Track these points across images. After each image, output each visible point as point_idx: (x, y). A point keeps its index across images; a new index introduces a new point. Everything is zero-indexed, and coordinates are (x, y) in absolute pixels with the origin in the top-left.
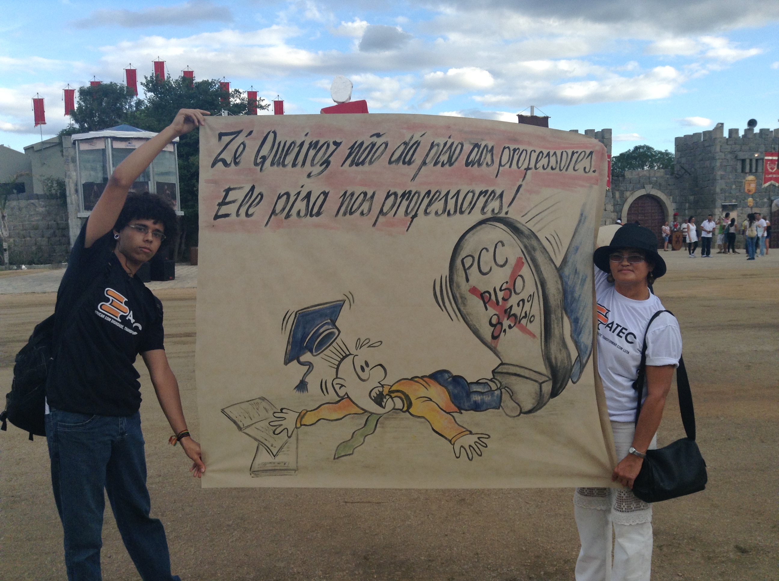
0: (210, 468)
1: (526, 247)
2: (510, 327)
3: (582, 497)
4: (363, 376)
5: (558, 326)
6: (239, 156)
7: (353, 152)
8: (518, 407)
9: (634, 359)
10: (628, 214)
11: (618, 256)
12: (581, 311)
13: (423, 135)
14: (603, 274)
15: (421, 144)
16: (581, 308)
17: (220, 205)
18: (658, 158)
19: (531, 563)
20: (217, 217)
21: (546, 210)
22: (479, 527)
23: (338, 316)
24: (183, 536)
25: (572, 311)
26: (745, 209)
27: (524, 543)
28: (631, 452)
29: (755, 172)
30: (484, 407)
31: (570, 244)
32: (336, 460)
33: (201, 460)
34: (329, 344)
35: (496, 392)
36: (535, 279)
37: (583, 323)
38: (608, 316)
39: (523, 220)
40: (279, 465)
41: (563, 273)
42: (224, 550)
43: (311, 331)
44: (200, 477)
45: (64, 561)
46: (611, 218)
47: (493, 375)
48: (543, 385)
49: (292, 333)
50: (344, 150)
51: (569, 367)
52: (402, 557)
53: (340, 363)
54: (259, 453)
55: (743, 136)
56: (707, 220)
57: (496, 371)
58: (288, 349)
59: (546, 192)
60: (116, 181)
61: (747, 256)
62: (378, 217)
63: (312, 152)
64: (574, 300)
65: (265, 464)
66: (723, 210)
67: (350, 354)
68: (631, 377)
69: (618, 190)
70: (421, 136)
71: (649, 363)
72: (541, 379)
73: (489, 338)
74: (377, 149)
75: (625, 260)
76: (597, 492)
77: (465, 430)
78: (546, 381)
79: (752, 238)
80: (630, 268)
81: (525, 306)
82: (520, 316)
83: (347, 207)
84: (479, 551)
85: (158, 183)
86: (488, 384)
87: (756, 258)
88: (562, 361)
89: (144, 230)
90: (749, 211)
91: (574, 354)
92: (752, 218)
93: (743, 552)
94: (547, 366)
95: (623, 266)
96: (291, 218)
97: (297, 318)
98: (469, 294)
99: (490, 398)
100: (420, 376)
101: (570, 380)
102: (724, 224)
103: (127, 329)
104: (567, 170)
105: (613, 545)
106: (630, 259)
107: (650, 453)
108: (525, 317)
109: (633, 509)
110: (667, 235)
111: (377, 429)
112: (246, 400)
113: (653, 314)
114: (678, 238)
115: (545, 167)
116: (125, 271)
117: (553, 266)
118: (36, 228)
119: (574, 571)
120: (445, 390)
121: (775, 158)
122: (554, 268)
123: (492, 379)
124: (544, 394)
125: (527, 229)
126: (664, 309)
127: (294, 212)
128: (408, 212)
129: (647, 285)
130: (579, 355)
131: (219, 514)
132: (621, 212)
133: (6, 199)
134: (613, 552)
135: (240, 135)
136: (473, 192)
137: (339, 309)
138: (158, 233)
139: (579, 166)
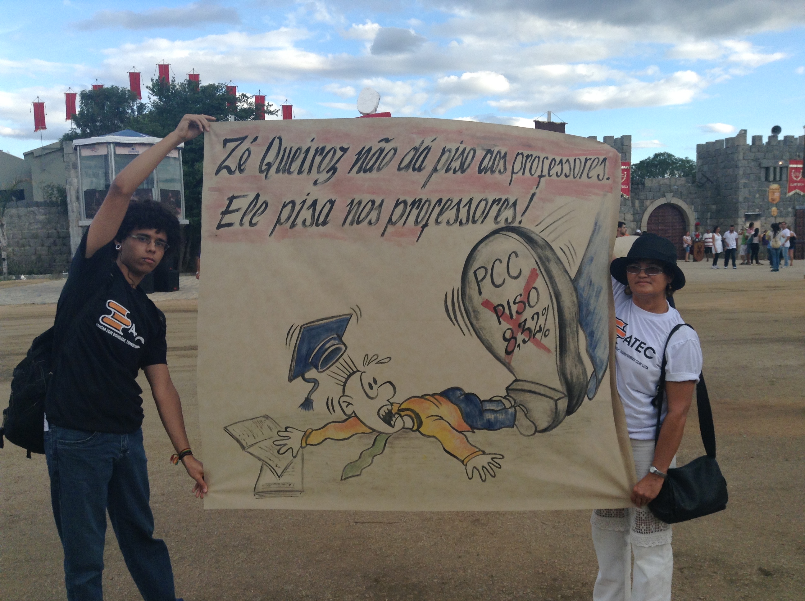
0: (212, 489)
1: (540, 258)
2: (524, 342)
3: (599, 518)
4: (371, 393)
5: (573, 340)
6: (244, 162)
7: (361, 158)
8: (533, 425)
9: (652, 374)
10: (648, 224)
11: (634, 267)
12: (596, 325)
13: (434, 140)
14: (620, 286)
15: (432, 150)
16: (597, 322)
17: (224, 213)
18: (679, 166)
19: (547, 585)
20: (220, 226)
21: (560, 219)
22: (494, 549)
23: (345, 331)
24: (188, 558)
25: (587, 325)
26: (768, 219)
27: (541, 565)
28: (652, 471)
29: (779, 181)
30: (498, 426)
31: (585, 255)
32: (343, 481)
33: (204, 480)
34: (335, 360)
35: (509, 409)
36: (550, 292)
37: (598, 337)
38: (626, 329)
39: (537, 230)
40: (283, 486)
41: (578, 284)
42: (230, 571)
43: (317, 347)
44: (202, 498)
45: (65, 584)
46: (631, 228)
47: (507, 393)
48: (558, 402)
49: (297, 348)
50: (351, 156)
51: (585, 383)
52: (414, 580)
53: (347, 380)
54: (263, 473)
55: (767, 143)
56: (729, 231)
57: (510, 388)
58: (292, 366)
59: (561, 200)
60: (117, 190)
61: (771, 268)
62: (386, 227)
63: (318, 159)
64: (589, 313)
65: (269, 485)
66: (746, 220)
67: (358, 371)
68: (650, 393)
69: (638, 199)
70: (432, 141)
71: (668, 378)
72: (557, 396)
73: (502, 353)
74: (386, 155)
75: (643, 271)
76: (615, 512)
77: (477, 450)
78: (562, 398)
79: (776, 249)
80: (648, 280)
81: (539, 319)
82: (535, 329)
83: (354, 216)
84: (494, 573)
85: (161, 190)
86: (502, 402)
87: (779, 269)
88: (578, 378)
89: (147, 240)
90: (773, 221)
91: (590, 369)
92: (776, 228)
93: (766, 575)
94: (563, 382)
95: (640, 278)
96: (296, 228)
97: (301, 332)
98: (482, 307)
99: (504, 416)
100: (431, 393)
101: (586, 396)
102: (747, 234)
103: (129, 343)
104: (580, 177)
105: (632, 567)
106: (647, 271)
107: (671, 472)
108: (540, 331)
109: (652, 530)
110: (688, 246)
111: (386, 449)
112: (249, 418)
113: (672, 328)
114: (699, 248)
115: (559, 174)
116: (128, 283)
117: (568, 277)
118: (35, 237)
119: (592, 594)
120: (457, 407)
121: (800, 166)
122: (569, 279)
123: (505, 396)
124: (559, 412)
125: (541, 239)
126: (684, 323)
127: (299, 221)
128: (419, 221)
129: (665, 297)
130: (595, 371)
131: (225, 534)
132: (641, 222)
133: (4, 207)
134: (632, 574)
135: (245, 141)
136: (486, 200)
137: (346, 323)
138: (160, 242)
139: (593, 173)
